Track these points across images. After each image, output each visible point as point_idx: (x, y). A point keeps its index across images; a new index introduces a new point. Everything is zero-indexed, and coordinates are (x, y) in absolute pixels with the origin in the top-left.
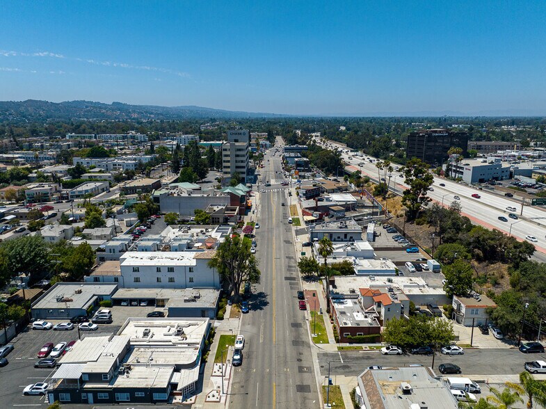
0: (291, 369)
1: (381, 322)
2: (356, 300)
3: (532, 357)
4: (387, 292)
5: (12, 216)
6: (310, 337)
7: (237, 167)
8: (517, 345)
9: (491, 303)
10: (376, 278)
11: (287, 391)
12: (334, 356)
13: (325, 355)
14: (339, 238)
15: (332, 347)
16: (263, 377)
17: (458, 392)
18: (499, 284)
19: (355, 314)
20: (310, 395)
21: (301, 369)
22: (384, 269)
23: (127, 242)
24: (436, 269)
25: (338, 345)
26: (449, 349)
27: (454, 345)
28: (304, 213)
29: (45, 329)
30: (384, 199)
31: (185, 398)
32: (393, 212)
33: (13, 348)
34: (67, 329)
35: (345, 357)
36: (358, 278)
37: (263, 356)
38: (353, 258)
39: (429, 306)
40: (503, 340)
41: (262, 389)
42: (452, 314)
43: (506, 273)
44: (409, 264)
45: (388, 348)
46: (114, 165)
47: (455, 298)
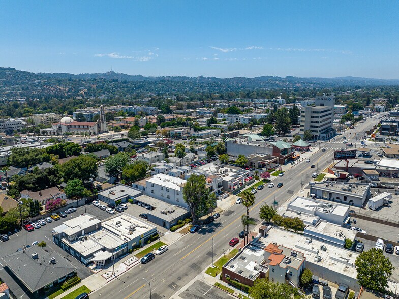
0: (166, 281)
4: (288, 255)
5: (153, 144)
6: (209, 266)
7: (311, 126)
12: (206, 287)
13: (201, 284)
14: (338, 198)
15: (213, 280)
19: (251, 263)
21: (172, 285)
23: (182, 172)
25: (219, 281)
29: (96, 206)
33: (75, 211)
34: (102, 209)
35: (211, 293)
36: (297, 236)
46: (237, 119)
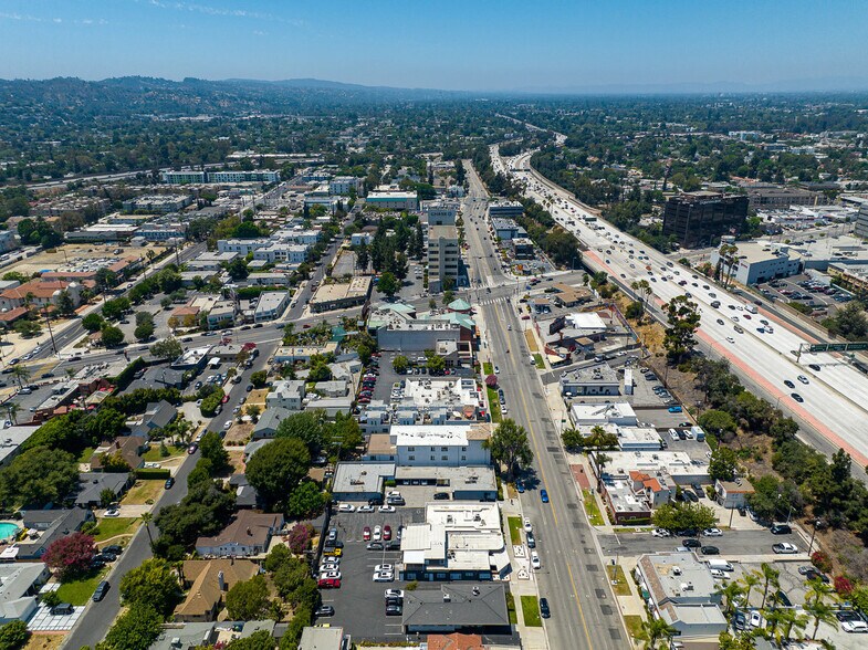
0: (578, 550)
1: (650, 505)
2: (625, 481)
3: (780, 539)
4: (655, 476)
6: (587, 519)
7: (447, 267)
8: (769, 526)
9: (750, 489)
10: (642, 453)
11: (579, 569)
12: (612, 537)
13: (604, 536)
14: (594, 390)
15: (608, 529)
16: (557, 558)
17: (716, 572)
18: (761, 460)
19: (627, 497)
20: (598, 573)
21: (586, 550)
22: (649, 442)
24: (700, 439)
25: (614, 527)
26: (710, 531)
27: (715, 527)
28: (548, 351)
29: (352, 512)
30: (640, 324)
31: (502, 577)
32: (651, 347)
35: (622, 539)
36: (624, 454)
37: (552, 538)
38: (615, 426)
39: (693, 486)
40: (758, 522)
41: (559, 569)
42: (714, 496)
43: (769, 447)
44: (673, 431)
45: (658, 531)
46: (277, 253)
47: (718, 482)
